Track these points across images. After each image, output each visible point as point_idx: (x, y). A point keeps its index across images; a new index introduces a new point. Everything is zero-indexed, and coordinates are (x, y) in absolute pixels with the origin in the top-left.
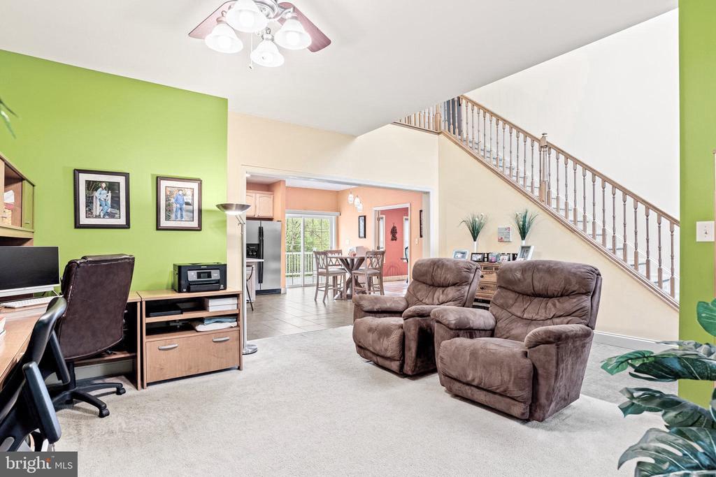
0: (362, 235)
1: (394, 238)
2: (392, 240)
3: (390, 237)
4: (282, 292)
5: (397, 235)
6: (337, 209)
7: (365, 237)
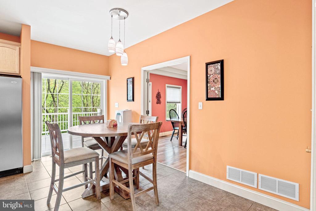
0: (130, 98)
1: (159, 102)
2: (157, 103)
3: (156, 100)
4: (25, 171)
5: (161, 100)
6: (108, 73)
7: (133, 100)
